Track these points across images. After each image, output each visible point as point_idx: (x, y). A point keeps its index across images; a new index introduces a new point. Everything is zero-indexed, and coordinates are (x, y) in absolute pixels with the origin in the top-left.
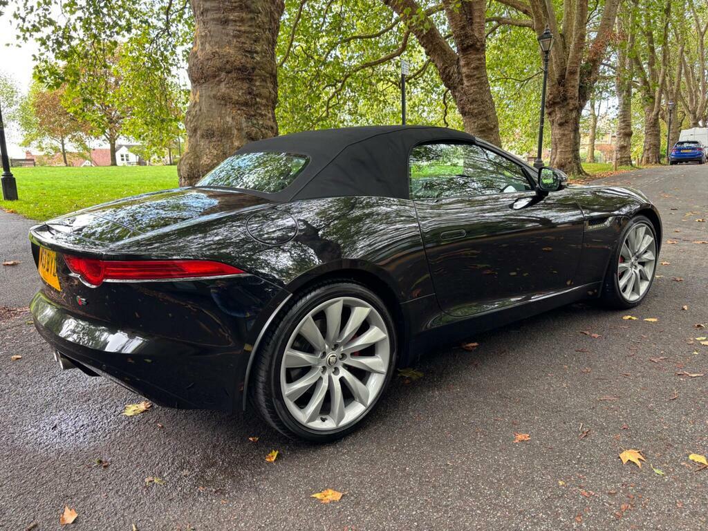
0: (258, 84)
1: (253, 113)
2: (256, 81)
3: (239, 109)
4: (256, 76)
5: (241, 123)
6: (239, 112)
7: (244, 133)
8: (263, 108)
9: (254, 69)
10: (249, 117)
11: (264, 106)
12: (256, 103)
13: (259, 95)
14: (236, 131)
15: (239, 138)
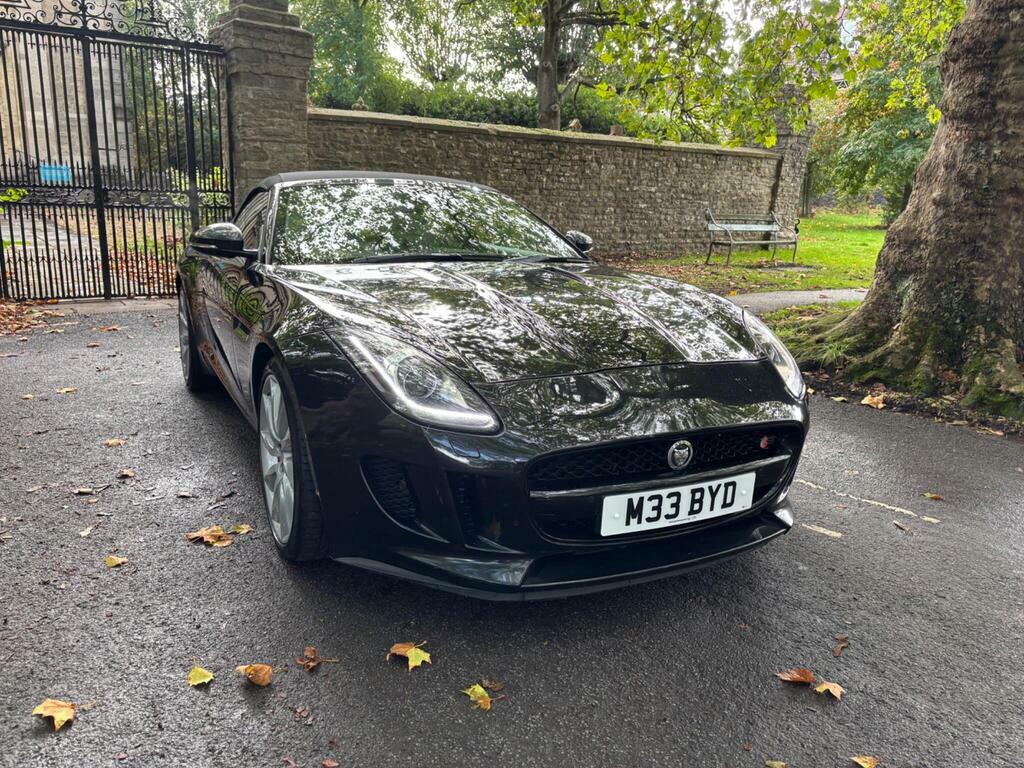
0: (1009, 71)
1: (982, 134)
2: (1004, 67)
3: (957, 129)
4: (1005, 56)
5: (955, 156)
6: (958, 133)
7: (954, 173)
8: (1010, 122)
9: (1001, 42)
10: (975, 141)
11: (1016, 116)
12: (995, 113)
13: (1005, 96)
14: (943, 169)
15: (946, 183)
